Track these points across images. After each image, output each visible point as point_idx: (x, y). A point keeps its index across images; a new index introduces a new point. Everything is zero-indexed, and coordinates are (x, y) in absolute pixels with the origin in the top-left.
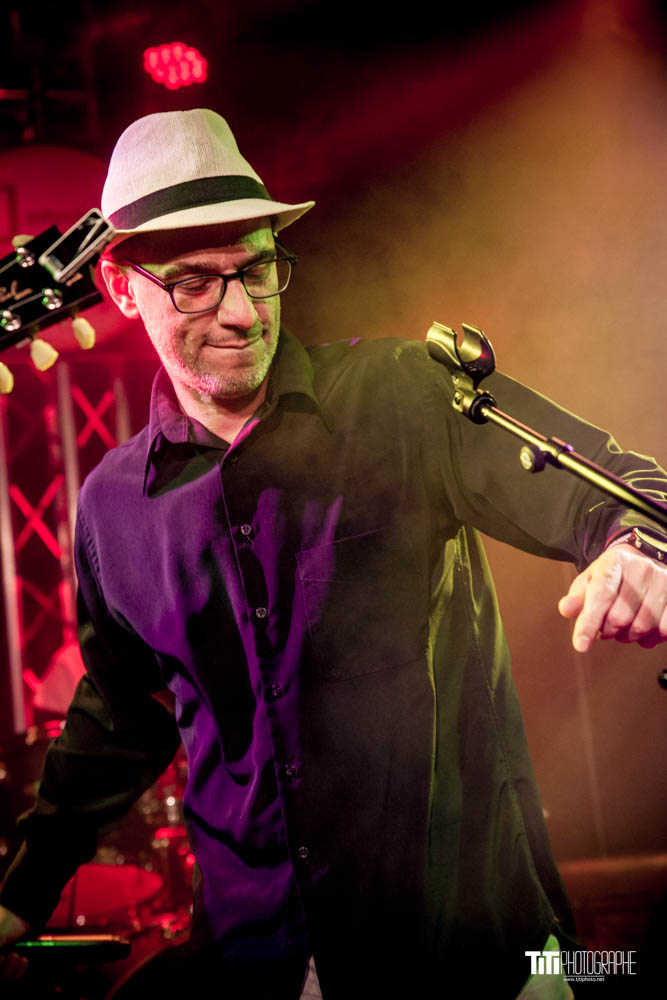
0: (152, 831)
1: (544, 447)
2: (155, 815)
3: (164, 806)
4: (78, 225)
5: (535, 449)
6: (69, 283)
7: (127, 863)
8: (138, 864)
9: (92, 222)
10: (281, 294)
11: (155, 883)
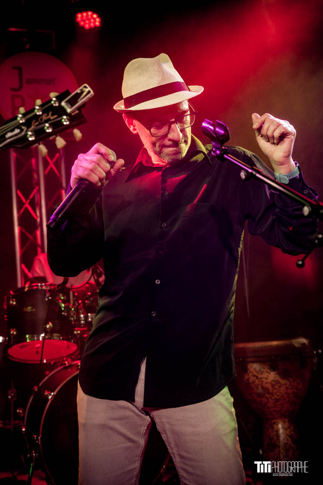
0: (73, 328)
1: (250, 171)
2: (75, 321)
3: (80, 317)
4: (78, 91)
5: (247, 171)
6: (73, 114)
7: (63, 339)
8: (68, 340)
9: (84, 89)
10: (191, 126)
11: (74, 348)
